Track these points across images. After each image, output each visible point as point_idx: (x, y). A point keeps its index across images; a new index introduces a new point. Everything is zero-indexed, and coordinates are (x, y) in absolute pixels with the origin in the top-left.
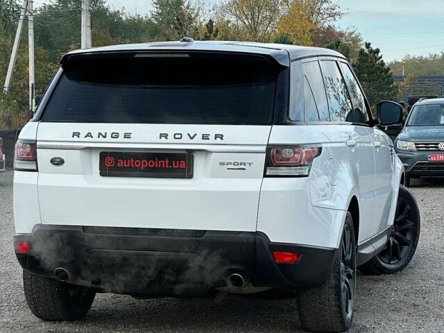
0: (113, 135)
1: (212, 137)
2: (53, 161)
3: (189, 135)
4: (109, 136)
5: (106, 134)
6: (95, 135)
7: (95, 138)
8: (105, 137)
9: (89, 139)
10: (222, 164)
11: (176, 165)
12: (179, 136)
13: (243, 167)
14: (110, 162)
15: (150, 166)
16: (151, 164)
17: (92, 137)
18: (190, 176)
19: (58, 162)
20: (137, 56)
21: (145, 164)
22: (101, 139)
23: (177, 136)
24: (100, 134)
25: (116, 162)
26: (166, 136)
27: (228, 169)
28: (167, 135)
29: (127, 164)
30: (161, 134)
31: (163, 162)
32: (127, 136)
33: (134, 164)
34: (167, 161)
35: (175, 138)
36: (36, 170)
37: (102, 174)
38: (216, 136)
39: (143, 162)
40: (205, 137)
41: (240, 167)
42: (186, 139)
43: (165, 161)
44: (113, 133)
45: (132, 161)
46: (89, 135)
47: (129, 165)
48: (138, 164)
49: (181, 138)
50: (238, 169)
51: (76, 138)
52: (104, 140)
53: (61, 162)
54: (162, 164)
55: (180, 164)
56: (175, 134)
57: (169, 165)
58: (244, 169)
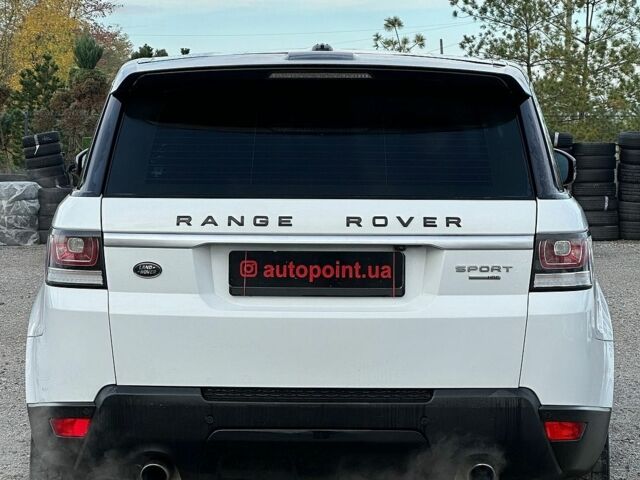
0: (258, 221)
1: (441, 222)
2: (138, 270)
3: (399, 218)
4: (248, 221)
5: (242, 218)
6: (222, 221)
7: (223, 226)
8: (241, 224)
9: (209, 228)
10: (460, 270)
11: (374, 273)
12: (382, 222)
13: (495, 274)
14: (248, 269)
15: (325, 275)
16: (328, 271)
17: (216, 225)
18: (400, 293)
19: (148, 271)
20: (273, 76)
21: (315, 271)
22: (235, 227)
23: (378, 222)
24: (230, 218)
25: (261, 270)
26: (358, 221)
27: (471, 278)
28: (360, 219)
29: (281, 272)
30: (348, 218)
31: (349, 267)
32: (284, 221)
33: (294, 272)
34: (357, 266)
35: (375, 225)
36: (104, 286)
37: (233, 292)
38: (449, 221)
39: (312, 268)
40: (429, 222)
41: (491, 276)
42: (394, 226)
43: (353, 266)
44: (256, 217)
45: (291, 266)
46: (210, 220)
47: (285, 275)
48: (302, 271)
49: (385, 225)
50: (488, 278)
51: (183, 227)
52: (240, 229)
53: (156, 271)
54: (347, 271)
55: (381, 271)
56: (375, 218)
57: (361, 273)
58: (497, 278)
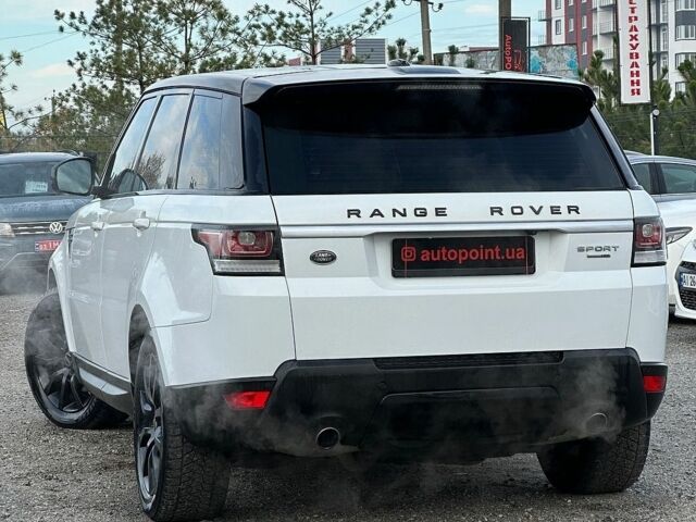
0: (418, 212)
1: (564, 210)
2: (314, 258)
3: (532, 207)
4: (410, 213)
5: (404, 210)
6: (387, 213)
7: (388, 218)
8: (404, 215)
9: (377, 219)
10: (581, 250)
11: (510, 255)
12: (519, 210)
13: (607, 253)
14: (408, 254)
15: (471, 257)
16: (474, 254)
17: (382, 216)
18: (532, 271)
19: (323, 259)
20: (401, 87)
21: (463, 255)
22: (399, 219)
23: (516, 211)
25: (419, 255)
26: (500, 211)
27: (589, 257)
28: (501, 209)
29: (436, 256)
30: (492, 208)
31: (491, 250)
32: (440, 212)
33: (446, 256)
34: (497, 250)
35: (514, 214)
36: (282, 274)
37: (396, 275)
38: (570, 209)
39: (460, 251)
40: (555, 210)
41: (603, 254)
42: (528, 215)
43: (494, 249)
44: (416, 209)
45: (444, 250)
46: (377, 213)
47: (438, 258)
48: (452, 255)
49: (522, 213)
50: (602, 256)
51: (354, 219)
52: (403, 220)
53: (332, 258)
54: (490, 254)
55: (516, 252)
56: (512, 208)
57: (500, 255)
58: (608, 256)
